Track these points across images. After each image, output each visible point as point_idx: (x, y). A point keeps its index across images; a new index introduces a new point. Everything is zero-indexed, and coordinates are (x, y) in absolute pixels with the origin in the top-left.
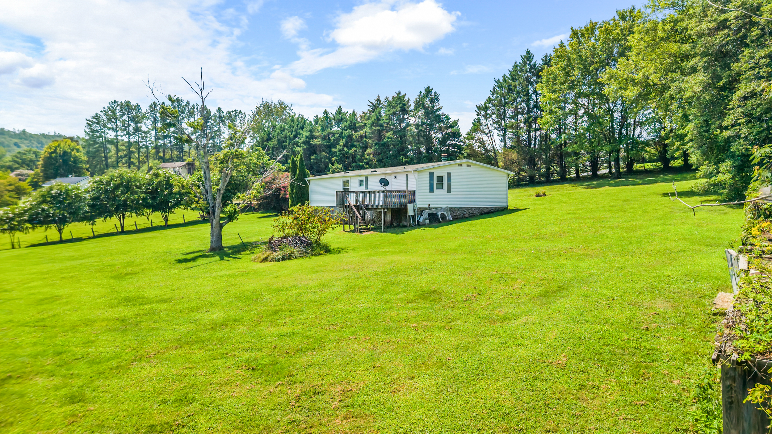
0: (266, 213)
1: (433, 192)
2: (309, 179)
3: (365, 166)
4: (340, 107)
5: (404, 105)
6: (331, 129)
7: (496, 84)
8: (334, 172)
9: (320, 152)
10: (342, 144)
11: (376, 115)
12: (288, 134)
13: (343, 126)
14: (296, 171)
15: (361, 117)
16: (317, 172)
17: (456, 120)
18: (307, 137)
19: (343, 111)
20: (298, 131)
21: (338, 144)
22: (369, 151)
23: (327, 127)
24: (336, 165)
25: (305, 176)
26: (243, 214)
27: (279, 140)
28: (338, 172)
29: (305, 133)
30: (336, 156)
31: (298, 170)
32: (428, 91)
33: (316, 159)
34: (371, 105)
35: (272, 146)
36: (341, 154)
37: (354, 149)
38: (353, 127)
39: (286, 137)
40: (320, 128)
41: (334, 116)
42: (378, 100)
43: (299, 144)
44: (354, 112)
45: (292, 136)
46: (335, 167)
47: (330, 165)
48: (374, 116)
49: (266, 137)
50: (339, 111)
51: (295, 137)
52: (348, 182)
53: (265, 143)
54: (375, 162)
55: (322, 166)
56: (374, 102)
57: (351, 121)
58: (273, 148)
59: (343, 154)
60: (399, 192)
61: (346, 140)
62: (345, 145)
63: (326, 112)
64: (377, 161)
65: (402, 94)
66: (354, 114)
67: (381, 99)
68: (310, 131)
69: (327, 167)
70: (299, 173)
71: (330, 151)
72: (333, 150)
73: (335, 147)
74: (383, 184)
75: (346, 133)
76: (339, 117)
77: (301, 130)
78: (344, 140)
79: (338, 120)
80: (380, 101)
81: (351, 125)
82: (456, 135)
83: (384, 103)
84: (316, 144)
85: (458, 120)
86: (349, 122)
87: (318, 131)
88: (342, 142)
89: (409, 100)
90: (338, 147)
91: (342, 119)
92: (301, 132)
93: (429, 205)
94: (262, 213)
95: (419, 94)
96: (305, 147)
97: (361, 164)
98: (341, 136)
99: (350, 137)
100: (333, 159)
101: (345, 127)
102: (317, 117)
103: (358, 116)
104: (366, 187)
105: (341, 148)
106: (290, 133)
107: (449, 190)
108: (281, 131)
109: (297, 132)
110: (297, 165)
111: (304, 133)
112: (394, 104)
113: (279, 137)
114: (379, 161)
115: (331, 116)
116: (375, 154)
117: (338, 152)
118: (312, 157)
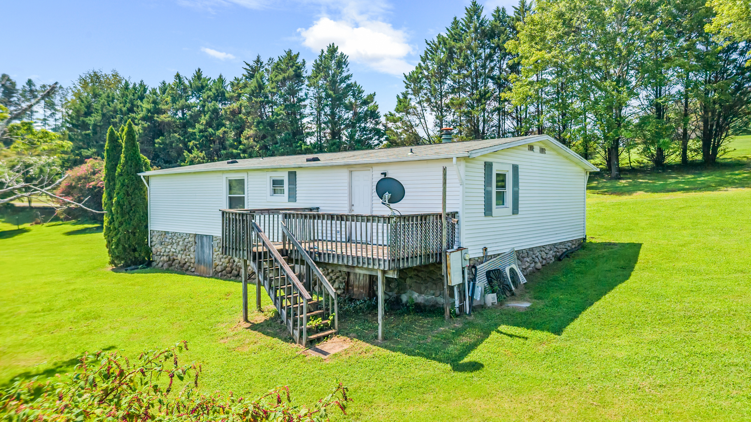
0: (82, 223)
1: (491, 215)
2: (147, 173)
3: (242, 155)
4: (199, 70)
5: (299, 68)
6: (186, 100)
7: (429, 47)
8: (192, 163)
9: (170, 132)
10: (204, 122)
11: (257, 81)
12: (119, 106)
13: (205, 96)
14: (119, 158)
15: (232, 84)
16: (166, 162)
17: (372, 93)
18: (149, 111)
19: (203, 76)
20: (135, 103)
21: (199, 122)
22: (249, 132)
23: (181, 96)
24: (195, 152)
25: (139, 167)
26: (46, 224)
27: (104, 115)
28: (199, 163)
29: (146, 105)
30: (195, 139)
31: (122, 156)
32: (333, 50)
33: (163, 143)
34: (248, 67)
35: (93, 122)
36: (203, 136)
37: (223, 129)
38: (220, 96)
39: (115, 111)
40: (169, 99)
41: (190, 82)
42: (258, 61)
43: (136, 121)
44: (221, 76)
45: (124, 109)
46: (194, 155)
47: (186, 153)
48: (253, 83)
49: (83, 109)
50: (198, 76)
51: (131, 110)
52: (241, 182)
53: (81, 119)
54: (257, 149)
55: (174, 154)
56: (252, 63)
57: (217, 90)
58: (95, 125)
59: (206, 137)
60: (424, 217)
61: (210, 117)
62: (209, 124)
63: (178, 76)
64: (260, 148)
65: (294, 53)
66: (221, 80)
67: (262, 60)
68: (155, 102)
69: (180, 153)
70: (126, 162)
71: (186, 133)
72: (190, 130)
73: (194, 127)
74: (387, 195)
75: (210, 105)
76: (198, 84)
77: (139, 101)
78: (207, 116)
79: (197, 87)
80: (261, 63)
81: (218, 96)
82: (373, 115)
83: (267, 67)
84: (163, 122)
85: (374, 94)
86: (213, 90)
87: (167, 103)
88: (204, 119)
89: (304, 62)
90: (197, 125)
91: (203, 87)
92: (139, 103)
93: (485, 249)
94: (75, 224)
95: (320, 54)
96: (146, 125)
97: (234, 151)
98: (203, 112)
99: (215, 111)
100: (191, 144)
101: (208, 97)
102: (164, 83)
103: (228, 82)
104: (292, 197)
105: (202, 127)
106: (122, 105)
107: (515, 210)
108: (108, 101)
109: (133, 105)
110: (120, 146)
111: (144, 106)
112: (283, 66)
113: (105, 111)
114: (265, 147)
115: (187, 83)
116: (257, 138)
117: (197, 134)
118: (156, 141)
